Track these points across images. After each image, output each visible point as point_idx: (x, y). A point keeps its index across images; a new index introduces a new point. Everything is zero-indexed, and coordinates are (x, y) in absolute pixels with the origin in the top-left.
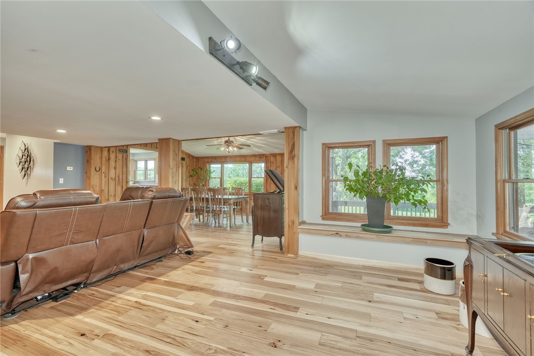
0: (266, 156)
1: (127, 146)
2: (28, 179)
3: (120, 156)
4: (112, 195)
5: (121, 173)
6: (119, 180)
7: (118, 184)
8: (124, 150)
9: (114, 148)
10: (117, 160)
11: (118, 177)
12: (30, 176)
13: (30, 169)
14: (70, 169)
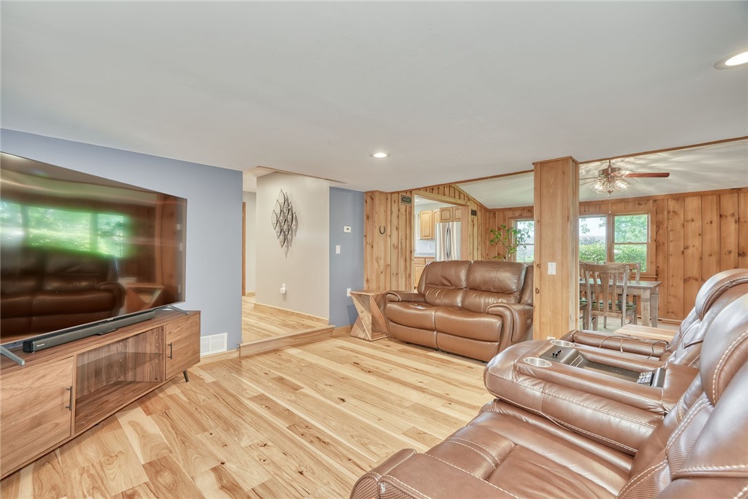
0: (655, 201)
1: (411, 191)
2: (288, 247)
3: (403, 208)
4: (395, 274)
5: (404, 238)
6: (402, 248)
7: (402, 255)
8: (406, 198)
9: (396, 195)
10: (400, 215)
11: (401, 243)
12: (291, 242)
13: (292, 232)
14: (348, 231)
